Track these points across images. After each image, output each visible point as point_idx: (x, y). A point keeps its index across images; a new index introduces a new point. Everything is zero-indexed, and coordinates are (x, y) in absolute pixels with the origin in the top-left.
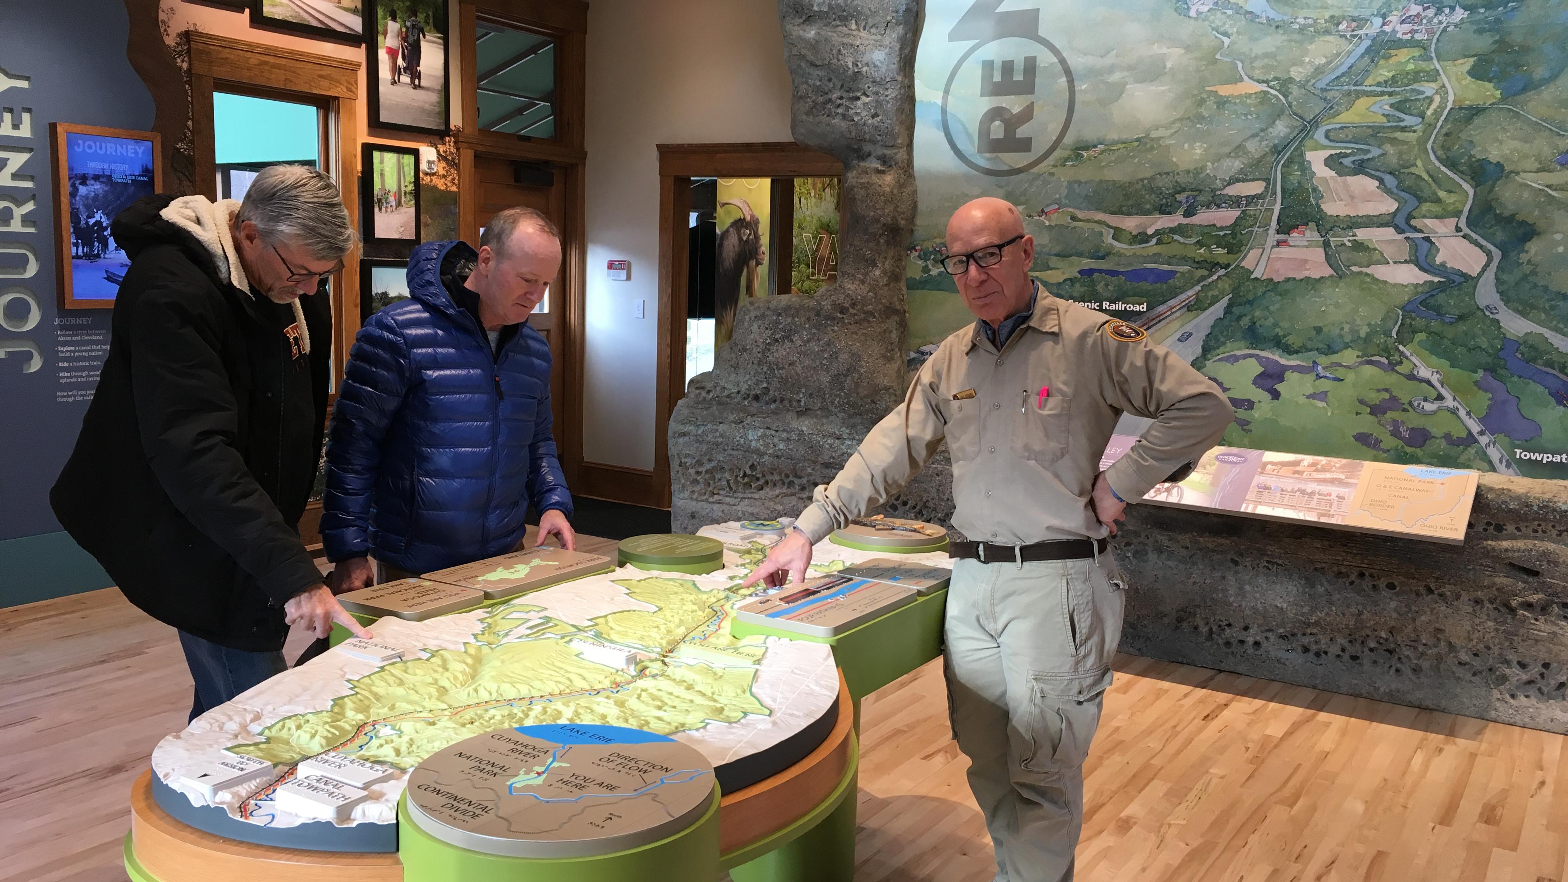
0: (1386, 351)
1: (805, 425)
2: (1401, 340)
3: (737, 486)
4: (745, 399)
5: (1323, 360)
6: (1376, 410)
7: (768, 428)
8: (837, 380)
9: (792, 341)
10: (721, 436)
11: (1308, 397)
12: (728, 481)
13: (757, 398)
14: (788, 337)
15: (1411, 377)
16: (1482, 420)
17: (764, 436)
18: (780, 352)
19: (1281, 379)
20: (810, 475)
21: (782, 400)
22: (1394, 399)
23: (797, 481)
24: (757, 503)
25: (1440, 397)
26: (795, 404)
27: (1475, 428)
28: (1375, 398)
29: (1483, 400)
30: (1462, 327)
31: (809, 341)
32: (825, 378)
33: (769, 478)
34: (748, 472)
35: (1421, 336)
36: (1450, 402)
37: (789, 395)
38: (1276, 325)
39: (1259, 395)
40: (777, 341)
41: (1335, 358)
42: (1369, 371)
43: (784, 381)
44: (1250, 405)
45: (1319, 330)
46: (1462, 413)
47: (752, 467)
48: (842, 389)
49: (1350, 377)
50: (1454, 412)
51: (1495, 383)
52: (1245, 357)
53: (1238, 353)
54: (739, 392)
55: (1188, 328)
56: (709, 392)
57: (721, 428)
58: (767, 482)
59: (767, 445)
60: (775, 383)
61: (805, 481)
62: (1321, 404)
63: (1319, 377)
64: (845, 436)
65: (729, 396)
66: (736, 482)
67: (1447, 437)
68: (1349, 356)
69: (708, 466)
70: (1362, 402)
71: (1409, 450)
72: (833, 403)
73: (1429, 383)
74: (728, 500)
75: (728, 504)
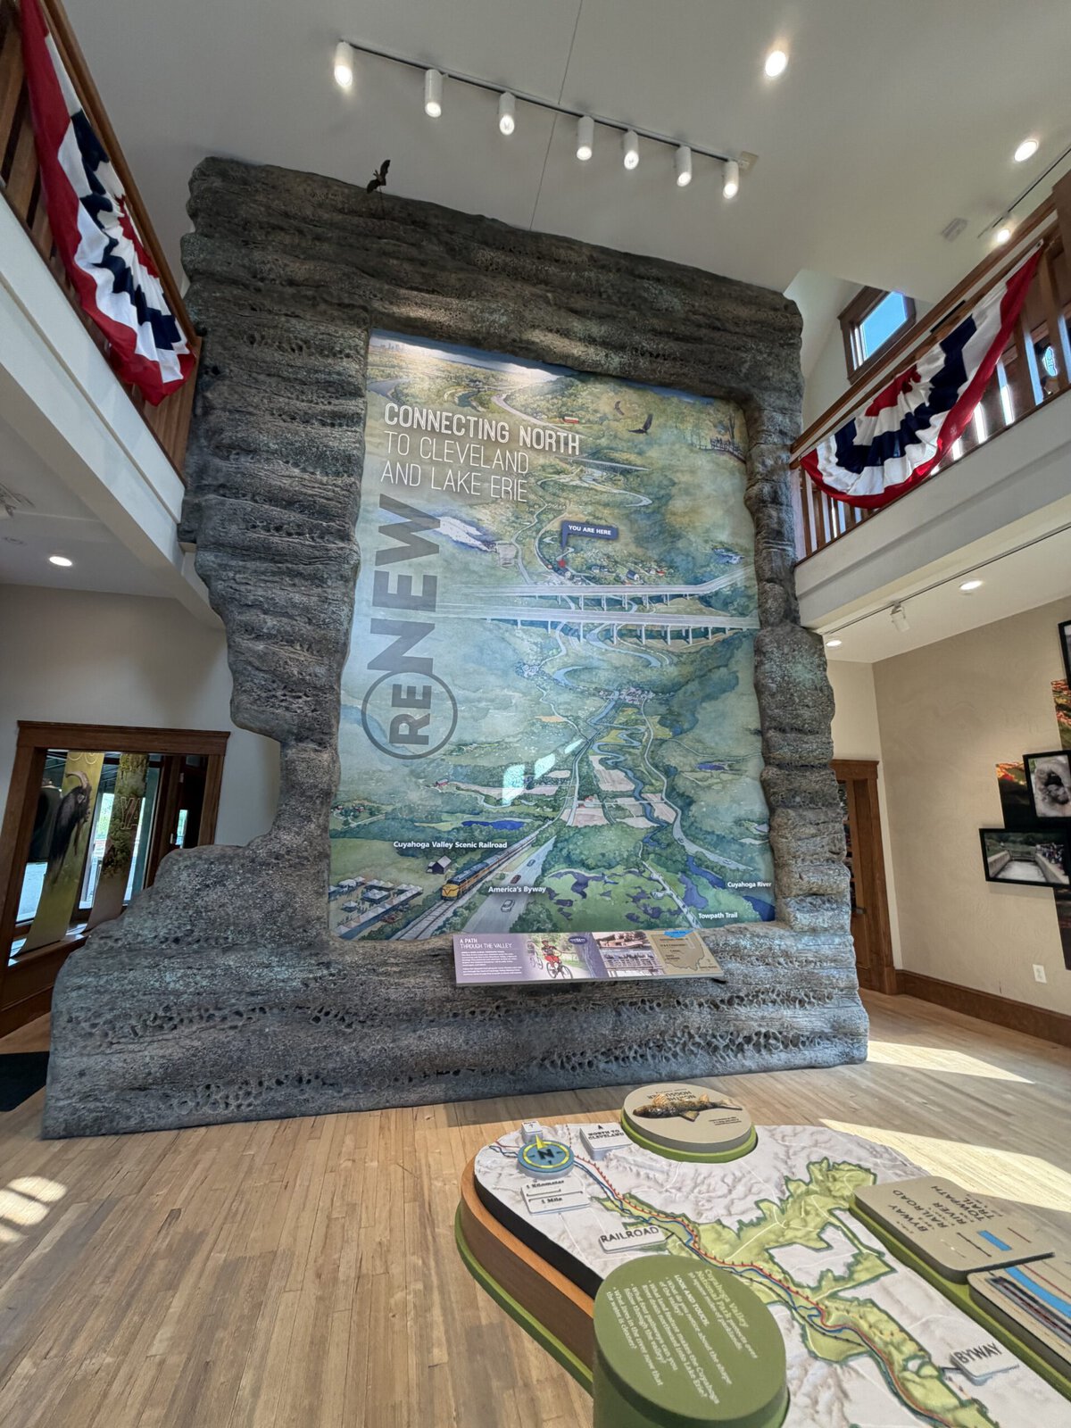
0: (637, 865)
1: (231, 960)
2: (643, 859)
3: (145, 1031)
4: (162, 942)
5: (607, 872)
6: (636, 899)
7: (189, 968)
8: (270, 917)
9: (224, 885)
10: (131, 983)
11: (602, 895)
12: (133, 1028)
13: (177, 940)
14: (220, 882)
15: (650, 879)
16: (684, 900)
17: (185, 975)
18: (212, 896)
19: (586, 885)
20: (234, 1005)
21: (207, 940)
22: (643, 892)
23: (217, 1013)
24: (170, 1044)
25: (664, 889)
26: (221, 941)
27: (681, 904)
28: (634, 892)
29: (682, 889)
30: (669, 850)
31: (242, 884)
32: (257, 916)
33: (185, 1015)
34: (161, 1013)
35: (652, 856)
36: (668, 892)
37: (216, 934)
38: (581, 853)
39: (576, 897)
40: (208, 886)
41: (613, 871)
42: (630, 876)
43: (212, 922)
44: (570, 903)
45: (603, 855)
46: (674, 896)
47: (167, 1009)
48: (275, 923)
49: (621, 882)
50: (671, 896)
51: (687, 879)
52: (566, 873)
53: (562, 871)
54: (156, 937)
55: (532, 857)
56: (117, 940)
57: (131, 975)
58: (182, 1021)
59: (187, 985)
60: (201, 924)
61: (226, 1011)
62: (608, 899)
63: (606, 882)
64: (274, 964)
65: (143, 942)
66: (145, 1026)
67: (669, 911)
68: (619, 869)
69: (109, 1016)
70: (628, 895)
71: (653, 920)
72: (263, 936)
73: (658, 881)
74: (131, 1047)
75: (133, 1052)
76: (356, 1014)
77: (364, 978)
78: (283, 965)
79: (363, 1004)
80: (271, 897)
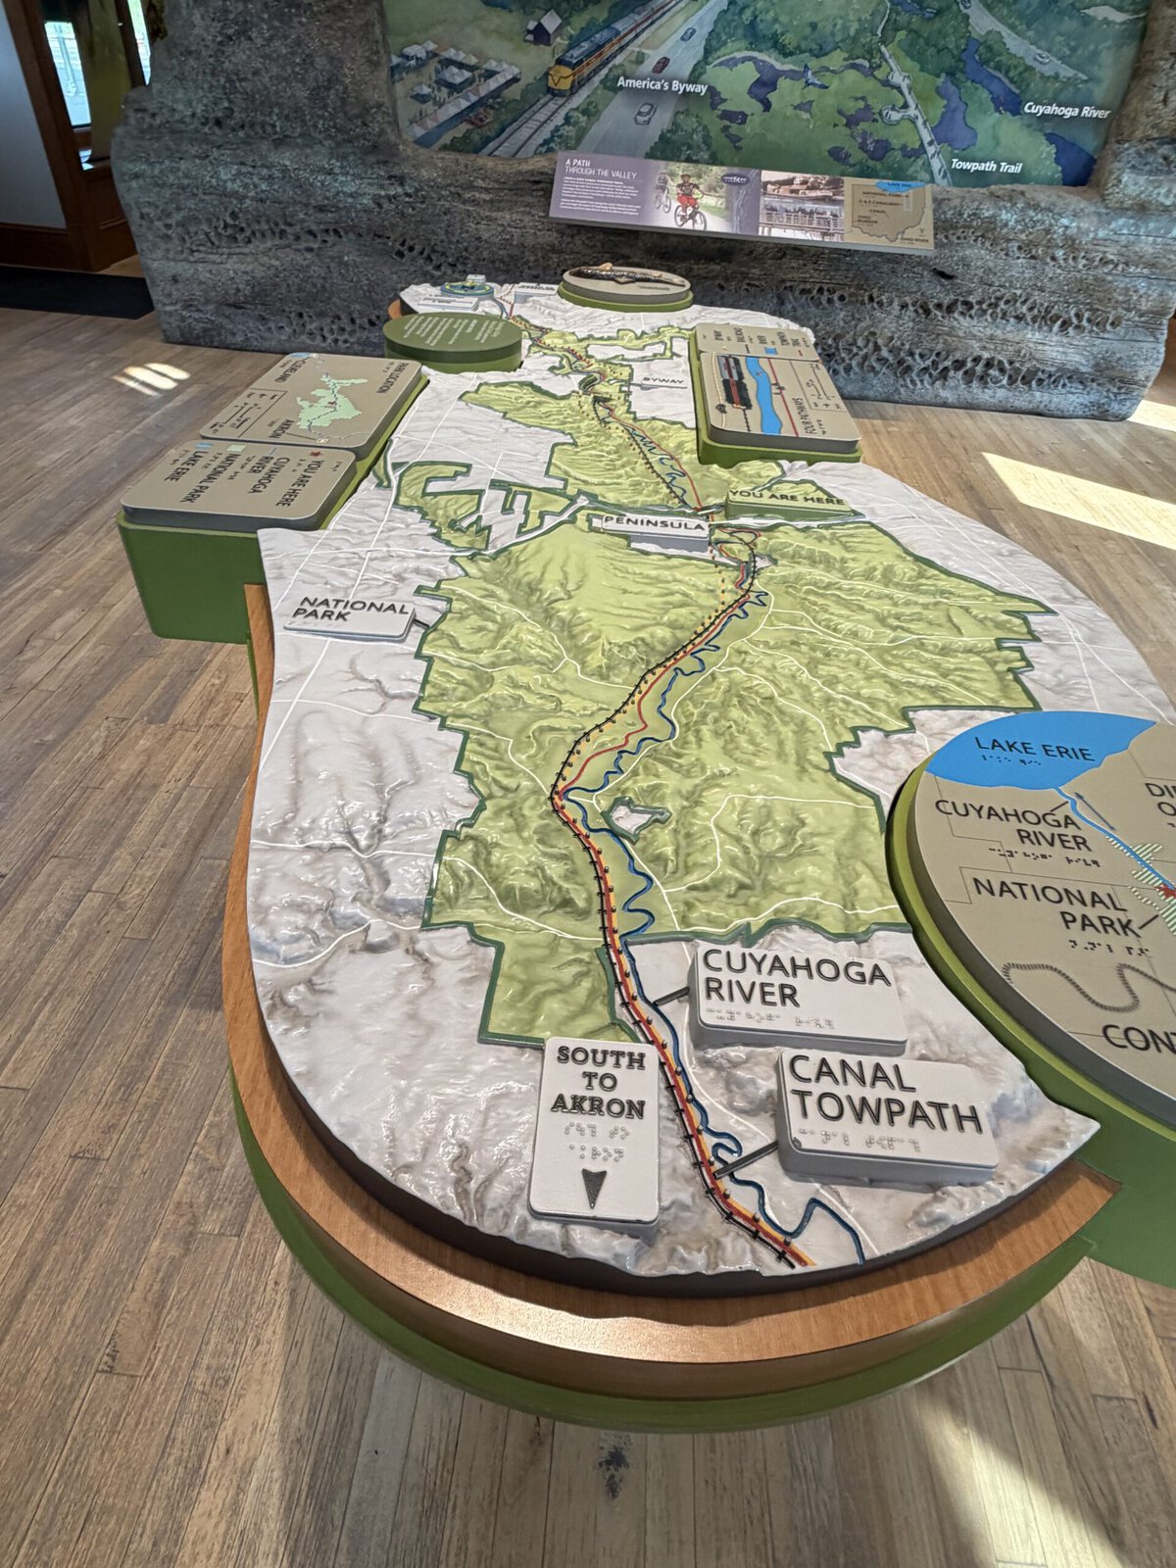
0: (870, 53)
1: (286, 158)
2: (883, 41)
3: (220, 240)
4: (203, 124)
5: (813, 63)
6: (851, 122)
7: (242, 164)
8: (317, 94)
9: (250, 38)
10: (186, 176)
11: (795, 108)
12: (207, 234)
13: (218, 123)
14: (243, 33)
15: (886, 83)
16: (934, 130)
17: (239, 173)
18: (240, 56)
19: (772, 85)
20: (302, 221)
21: (252, 125)
22: (868, 107)
23: (289, 230)
24: (249, 259)
25: (906, 106)
26: (269, 129)
27: (927, 137)
28: (852, 107)
29: (939, 107)
30: (937, 24)
31: (271, 39)
32: (302, 94)
33: (256, 227)
34: (230, 221)
35: (901, 35)
36: (912, 112)
37: (260, 118)
38: (776, 20)
39: (753, 107)
40: (230, 38)
41: (825, 61)
42: (852, 75)
43: (250, 97)
44: (743, 118)
45: (814, 26)
46: (920, 122)
47: (233, 215)
48: (325, 107)
49: (835, 84)
50: (913, 121)
52: (744, 60)
53: (738, 55)
54: (193, 115)
55: (692, 23)
56: (153, 115)
57: (183, 165)
58: (253, 233)
59: (246, 186)
60: (238, 98)
61: (298, 228)
62: (806, 116)
63: (808, 84)
64: (337, 170)
65: (182, 121)
66: (219, 235)
67: (904, 148)
68: (836, 59)
69: (178, 217)
70: (840, 112)
71: (871, 163)
72: (315, 126)
73: (899, 89)
74: (212, 257)
75: (214, 263)
76: (443, 254)
77: (447, 205)
78: (347, 173)
79: (450, 242)
80: (312, 63)
